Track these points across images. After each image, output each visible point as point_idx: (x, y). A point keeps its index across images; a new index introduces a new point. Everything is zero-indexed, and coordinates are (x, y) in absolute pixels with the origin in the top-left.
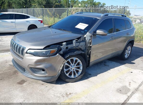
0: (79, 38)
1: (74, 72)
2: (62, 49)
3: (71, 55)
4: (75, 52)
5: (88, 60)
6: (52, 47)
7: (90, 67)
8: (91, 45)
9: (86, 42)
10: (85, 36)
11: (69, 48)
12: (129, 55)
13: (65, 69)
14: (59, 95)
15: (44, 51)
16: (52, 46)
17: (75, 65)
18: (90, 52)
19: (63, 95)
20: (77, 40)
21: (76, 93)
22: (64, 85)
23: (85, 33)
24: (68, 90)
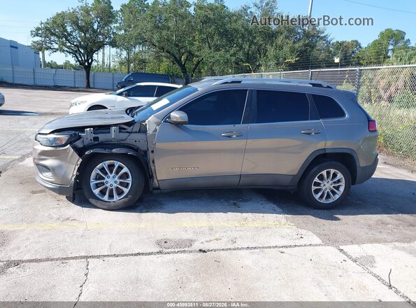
0: (129, 125)
2: (84, 139)
3: (96, 151)
4: (114, 150)
9: (145, 134)
10: (146, 122)
11: (100, 139)
17: (117, 177)
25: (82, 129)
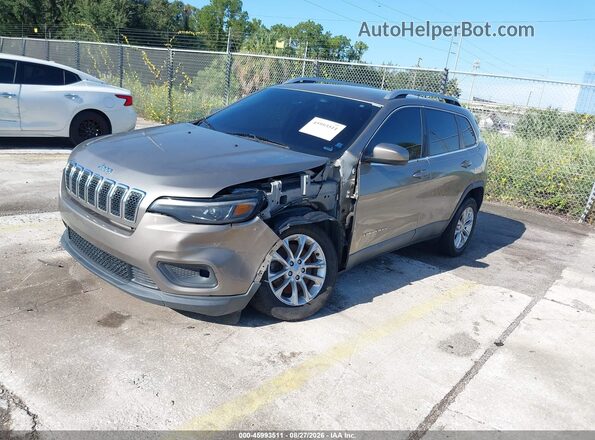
0: (317, 170)
1: (299, 285)
2: (270, 201)
3: (295, 223)
4: (307, 216)
5: (342, 245)
6: (240, 193)
7: (348, 271)
8: (355, 196)
9: (339, 183)
10: (338, 163)
11: (289, 199)
12: (466, 238)
13: (270, 275)
14: (256, 358)
15: (214, 207)
16: (237, 191)
17: (304, 262)
18: (352, 218)
19: (271, 359)
20: (312, 173)
21: (312, 354)
22: (266, 329)
23: (338, 153)
24: (284, 343)
25: (263, 184)
